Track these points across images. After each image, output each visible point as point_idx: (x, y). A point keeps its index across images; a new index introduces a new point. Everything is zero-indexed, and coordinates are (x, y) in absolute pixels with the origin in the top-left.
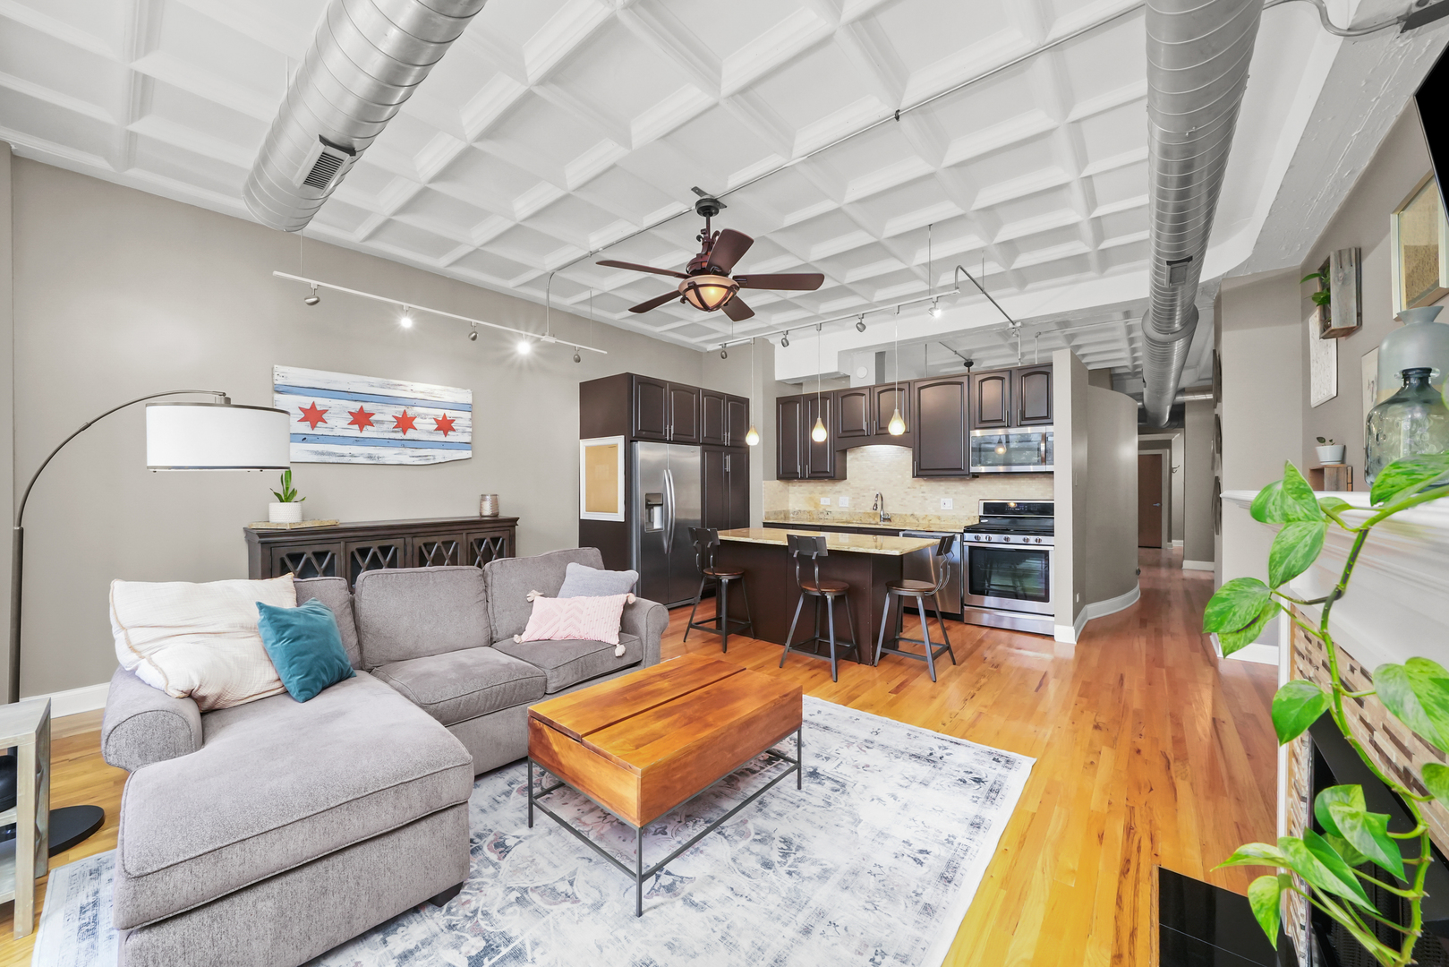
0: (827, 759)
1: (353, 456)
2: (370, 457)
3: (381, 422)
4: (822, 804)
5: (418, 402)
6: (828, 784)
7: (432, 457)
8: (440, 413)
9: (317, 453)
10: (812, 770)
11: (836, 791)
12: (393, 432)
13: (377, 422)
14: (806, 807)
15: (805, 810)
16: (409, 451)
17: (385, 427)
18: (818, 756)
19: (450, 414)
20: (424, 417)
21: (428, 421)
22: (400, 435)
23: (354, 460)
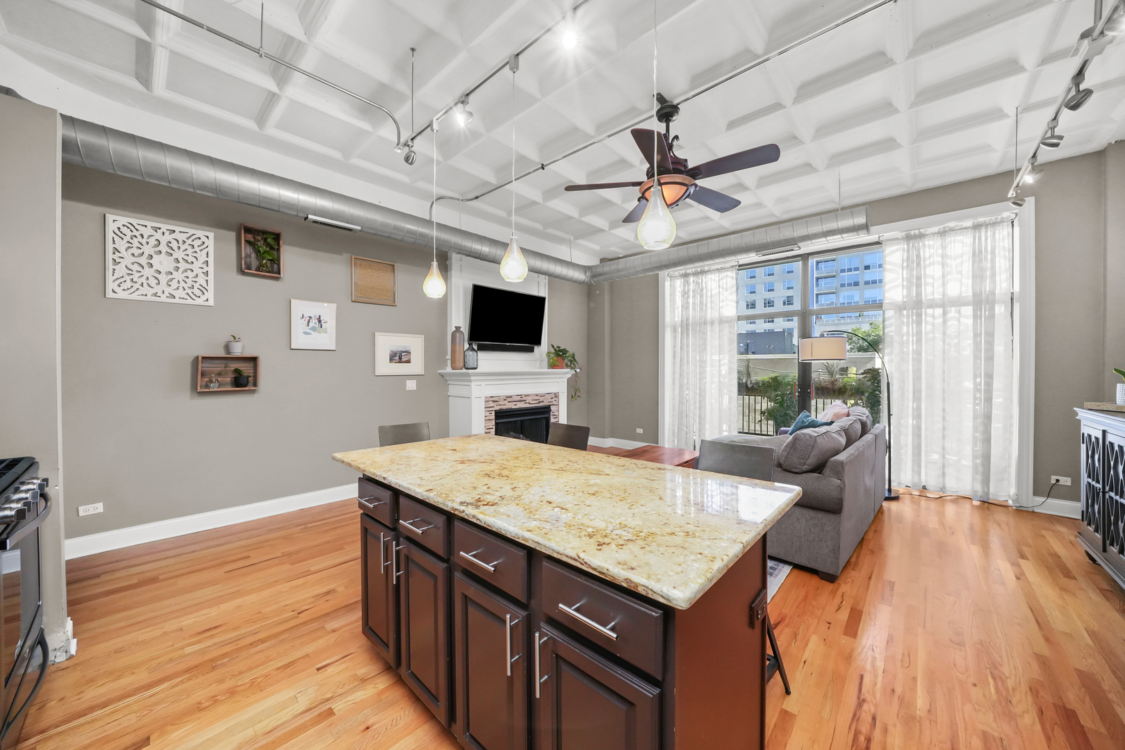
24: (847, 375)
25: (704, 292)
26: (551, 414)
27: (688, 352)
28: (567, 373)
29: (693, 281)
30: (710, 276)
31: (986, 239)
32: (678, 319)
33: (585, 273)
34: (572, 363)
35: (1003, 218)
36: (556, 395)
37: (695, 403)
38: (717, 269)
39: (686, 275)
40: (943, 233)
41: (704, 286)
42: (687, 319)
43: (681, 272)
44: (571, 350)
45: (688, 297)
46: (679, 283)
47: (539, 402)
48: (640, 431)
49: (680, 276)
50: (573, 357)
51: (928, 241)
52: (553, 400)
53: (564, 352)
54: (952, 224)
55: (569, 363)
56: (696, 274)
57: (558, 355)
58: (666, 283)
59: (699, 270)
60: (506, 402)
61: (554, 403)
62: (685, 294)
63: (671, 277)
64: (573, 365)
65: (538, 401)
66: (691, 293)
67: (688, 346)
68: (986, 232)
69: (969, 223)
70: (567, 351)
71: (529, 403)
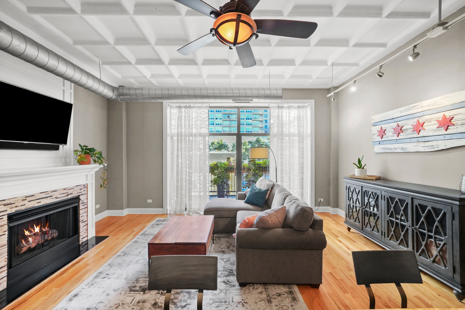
0: (139, 302)
1: (395, 149)
2: (402, 149)
3: (406, 130)
4: (139, 279)
5: (425, 113)
6: (138, 288)
7: (436, 146)
8: (440, 116)
9: (383, 149)
10: (146, 292)
11: (134, 287)
12: (412, 134)
13: (405, 130)
14: (145, 276)
15: (145, 275)
16: (422, 144)
17: (408, 132)
18: (144, 302)
19: (448, 114)
20: (429, 121)
21: (433, 123)
22: (416, 135)
23: (396, 151)
24: (230, 161)
25: (191, 118)
26: (81, 202)
27: (181, 152)
28: (95, 168)
29: (185, 111)
30: (194, 110)
31: (301, 112)
32: (175, 131)
33: (113, 92)
34: (99, 159)
35: (306, 105)
36: (86, 186)
37: (186, 181)
38: (198, 107)
39: (180, 107)
40: (289, 107)
41: (191, 115)
42: (181, 133)
43: (177, 105)
44: (98, 149)
45: (182, 120)
46: (175, 111)
47: (68, 195)
48: (150, 201)
49: (176, 107)
50: (101, 155)
51: (285, 110)
52: (82, 191)
53: (92, 150)
54: (292, 104)
55: (96, 159)
56: (186, 107)
57: (86, 153)
58: (168, 110)
59: (188, 105)
60: (26, 202)
61: (83, 193)
62: (180, 118)
63: (170, 107)
64: (100, 161)
65: (66, 194)
66: (183, 118)
67: (181, 149)
68: (301, 110)
69: (296, 105)
70: (95, 150)
71: (56, 198)
